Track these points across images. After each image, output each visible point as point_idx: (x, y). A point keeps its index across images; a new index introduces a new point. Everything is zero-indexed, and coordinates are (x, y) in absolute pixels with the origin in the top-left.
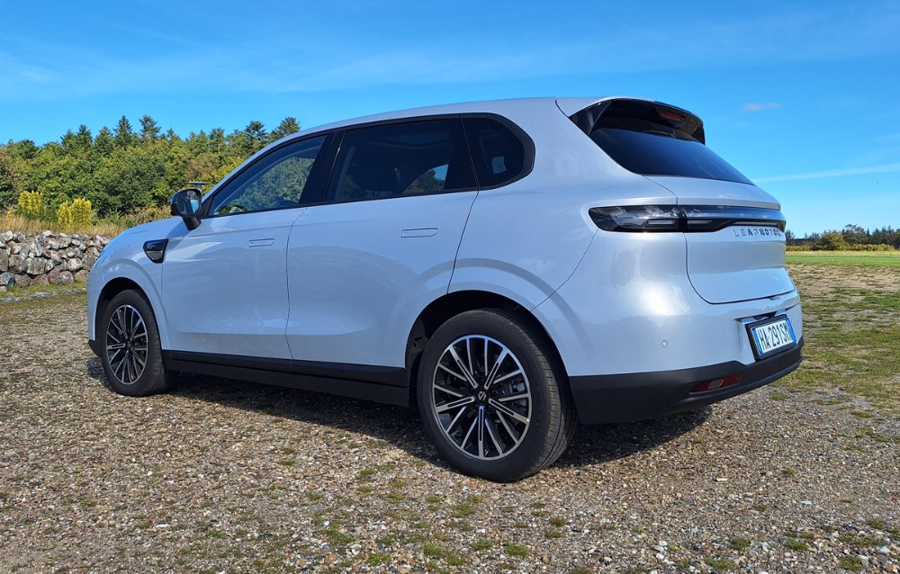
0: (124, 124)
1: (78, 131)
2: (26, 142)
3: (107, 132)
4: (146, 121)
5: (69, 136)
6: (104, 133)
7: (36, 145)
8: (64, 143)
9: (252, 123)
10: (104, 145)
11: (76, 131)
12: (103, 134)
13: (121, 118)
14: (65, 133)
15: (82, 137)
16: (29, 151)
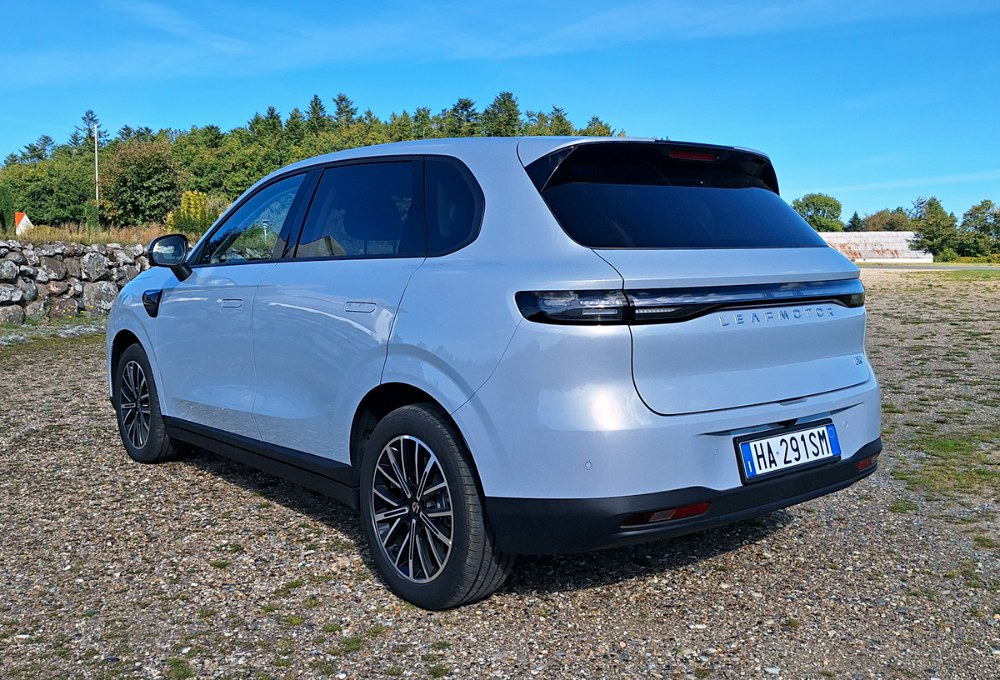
0: (316, 105)
1: (267, 115)
2: (211, 129)
3: (298, 115)
4: (341, 100)
5: (257, 121)
6: (295, 116)
7: (222, 132)
8: (252, 128)
9: (460, 101)
10: (295, 130)
11: (264, 114)
12: (293, 118)
13: (312, 98)
14: (253, 117)
15: (271, 122)
16: (214, 137)
